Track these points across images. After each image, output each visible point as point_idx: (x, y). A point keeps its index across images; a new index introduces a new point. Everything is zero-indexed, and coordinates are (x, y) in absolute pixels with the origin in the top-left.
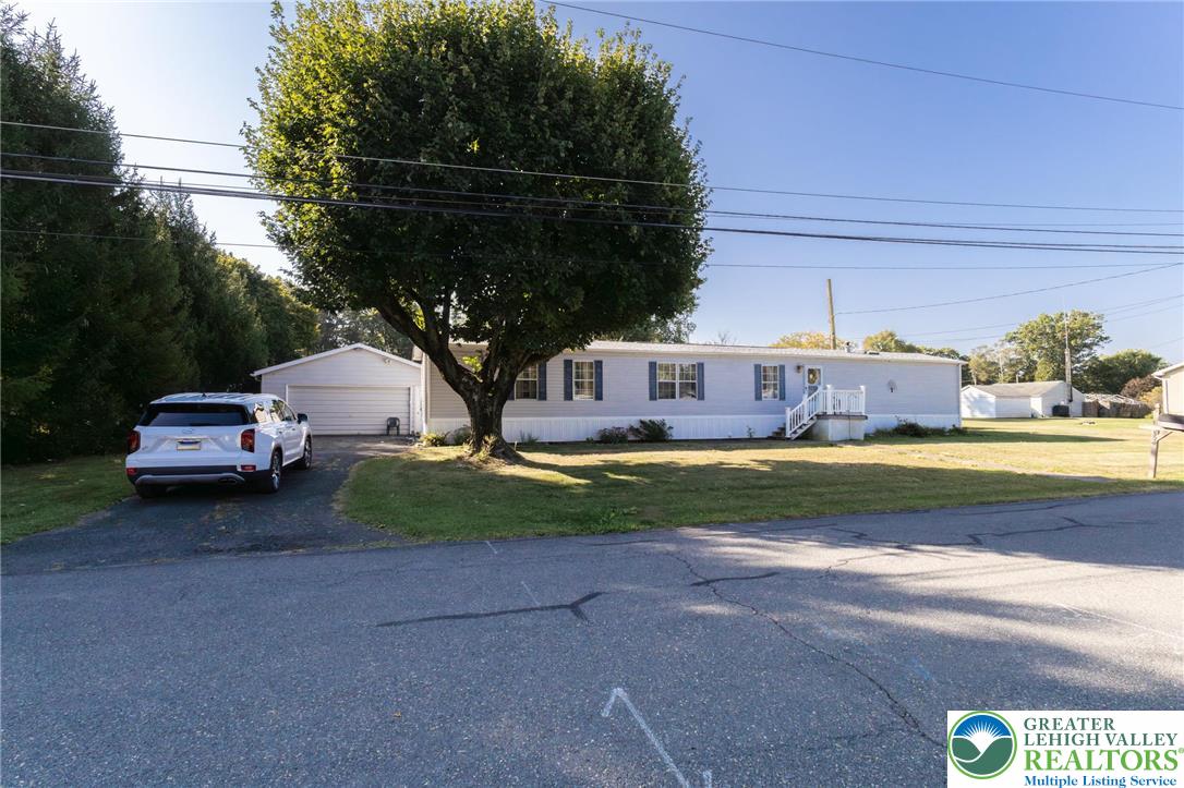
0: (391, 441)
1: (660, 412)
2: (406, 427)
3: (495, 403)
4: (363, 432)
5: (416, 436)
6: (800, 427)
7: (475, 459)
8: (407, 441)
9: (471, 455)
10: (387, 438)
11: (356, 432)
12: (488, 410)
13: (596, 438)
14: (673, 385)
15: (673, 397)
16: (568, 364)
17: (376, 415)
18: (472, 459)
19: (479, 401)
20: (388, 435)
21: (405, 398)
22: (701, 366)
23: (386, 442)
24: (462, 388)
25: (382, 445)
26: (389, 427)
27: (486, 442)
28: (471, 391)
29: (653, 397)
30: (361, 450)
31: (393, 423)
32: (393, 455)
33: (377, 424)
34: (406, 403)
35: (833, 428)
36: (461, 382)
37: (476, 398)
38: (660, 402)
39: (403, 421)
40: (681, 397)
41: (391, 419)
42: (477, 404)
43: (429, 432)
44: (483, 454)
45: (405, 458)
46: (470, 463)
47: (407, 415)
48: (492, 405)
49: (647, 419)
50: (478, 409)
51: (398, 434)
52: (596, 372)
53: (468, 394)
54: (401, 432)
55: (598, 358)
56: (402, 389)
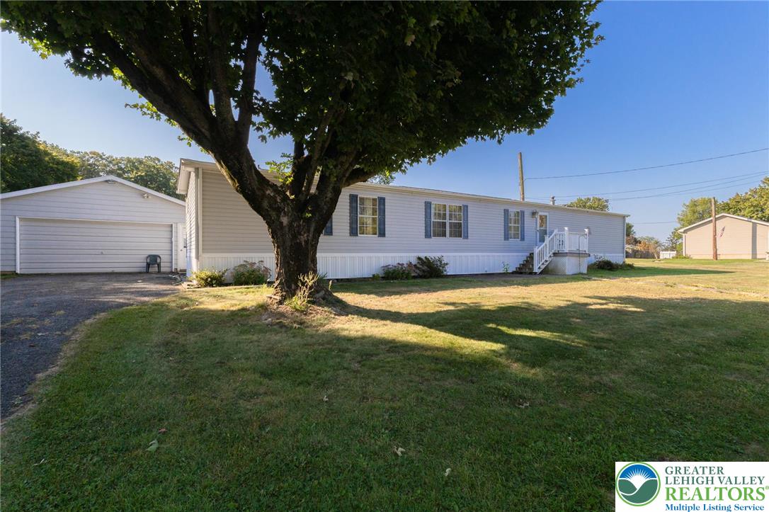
0: (150, 280)
1: (435, 250)
2: (168, 265)
3: (312, 229)
4: (117, 270)
5: (181, 275)
6: (543, 264)
7: (286, 308)
8: (171, 279)
9: (281, 303)
10: (146, 276)
11: (109, 270)
12: (303, 238)
13: (381, 274)
14: (444, 224)
15: (444, 235)
16: (353, 198)
17: (133, 252)
18: (283, 308)
19: (290, 225)
20: (147, 272)
21: (167, 235)
22: (465, 209)
23: (144, 281)
24: (265, 204)
25: (140, 285)
26: (148, 265)
27: (303, 284)
28: (279, 210)
29: (428, 235)
30: (108, 293)
31: (153, 260)
32: (155, 300)
33: (136, 261)
34: (168, 240)
35: (569, 265)
36: (264, 195)
37: (285, 220)
38: (434, 239)
39: (164, 258)
40: (451, 236)
41: (150, 256)
42: (287, 229)
43: (202, 270)
44: (299, 300)
45: (173, 305)
46: (282, 315)
47: (169, 252)
48: (309, 231)
49: (423, 255)
50: (288, 237)
51: (159, 272)
52: (380, 209)
53: (273, 214)
54: (163, 269)
55: (382, 195)
56: (164, 226)
